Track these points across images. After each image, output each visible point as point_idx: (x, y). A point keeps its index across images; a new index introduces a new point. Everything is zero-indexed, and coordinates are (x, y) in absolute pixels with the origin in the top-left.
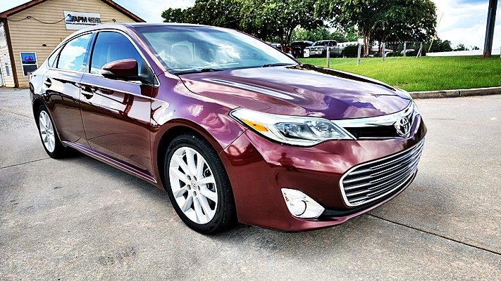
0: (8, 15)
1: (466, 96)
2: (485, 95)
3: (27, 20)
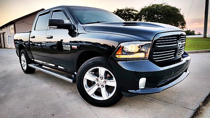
3: (23, 23)
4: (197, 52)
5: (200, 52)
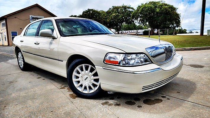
0: (7, 17)
1: (194, 50)
3: (15, 19)
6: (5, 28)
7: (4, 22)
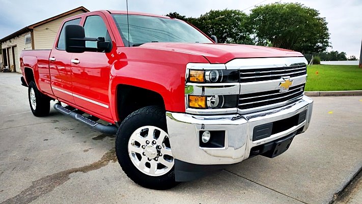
0: (34, 27)
1: (324, 96)
2: (338, 96)
3: (46, 31)
4: (343, 95)
5: (349, 95)
6: (30, 45)
7: (29, 35)
